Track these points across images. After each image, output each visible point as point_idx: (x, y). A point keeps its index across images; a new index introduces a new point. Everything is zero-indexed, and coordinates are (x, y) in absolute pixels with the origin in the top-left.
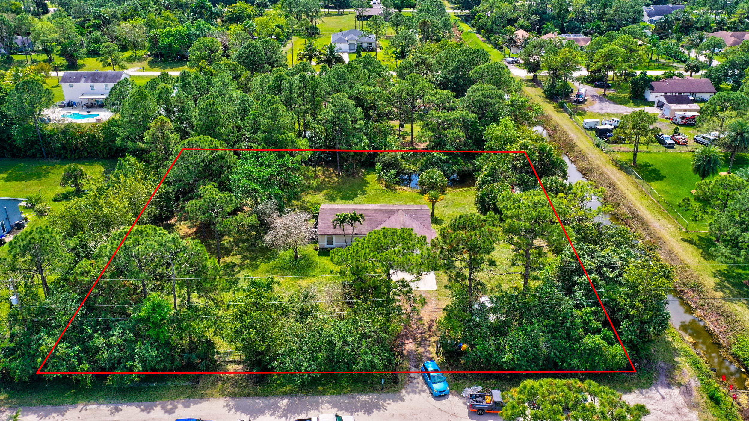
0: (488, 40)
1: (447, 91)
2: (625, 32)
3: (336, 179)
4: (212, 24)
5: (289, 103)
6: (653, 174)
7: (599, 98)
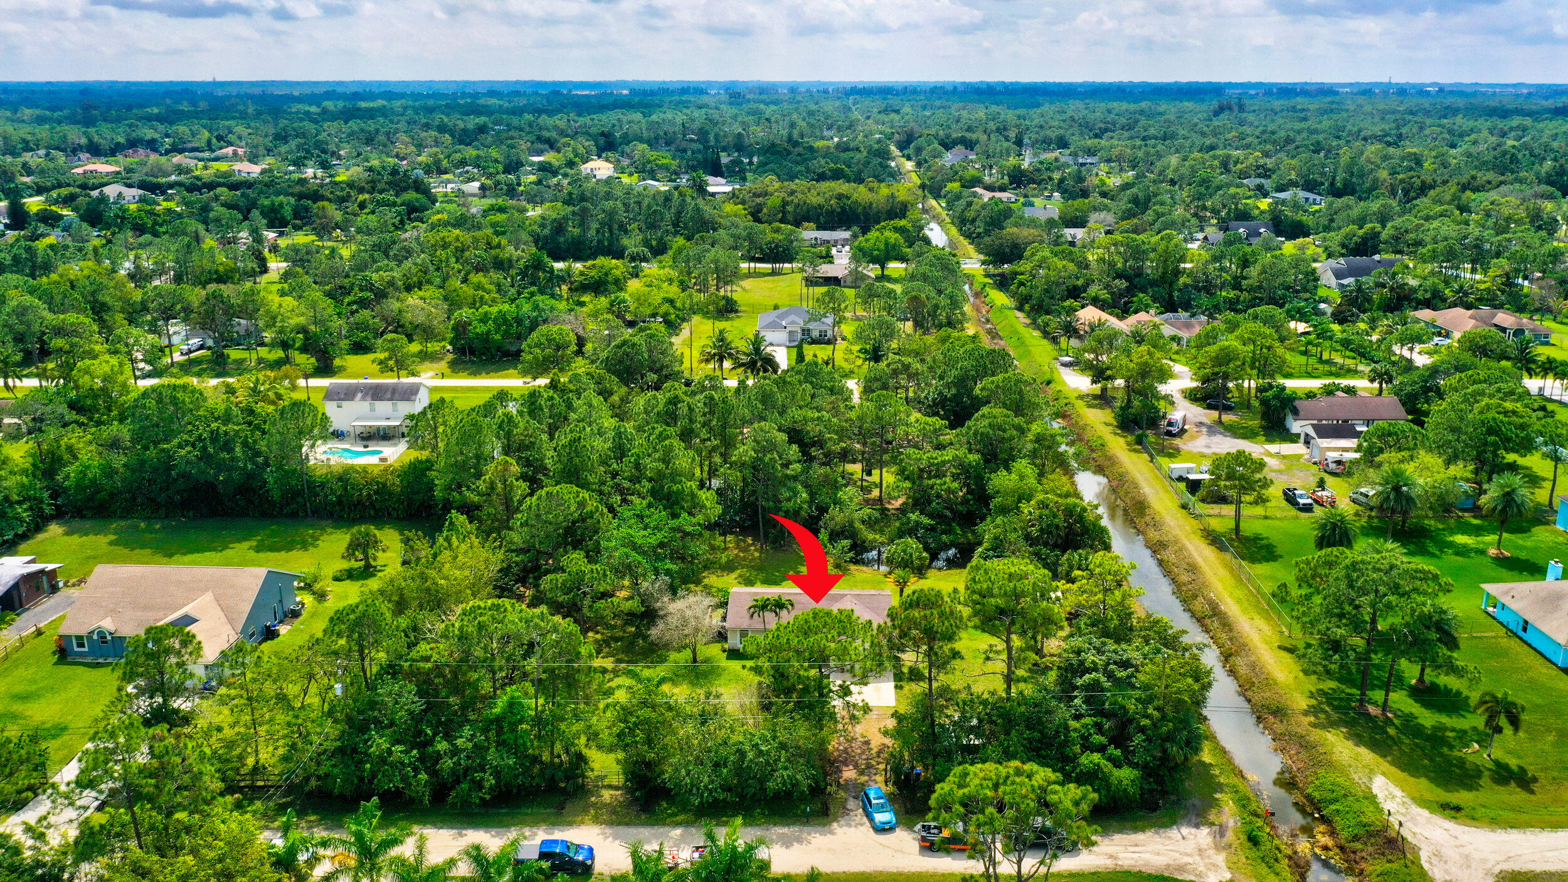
0: (1034, 324)
1: (934, 419)
2: (1256, 317)
3: (757, 554)
4: (553, 296)
5: (686, 436)
6: (1263, 553)
7: (1210, 428)
